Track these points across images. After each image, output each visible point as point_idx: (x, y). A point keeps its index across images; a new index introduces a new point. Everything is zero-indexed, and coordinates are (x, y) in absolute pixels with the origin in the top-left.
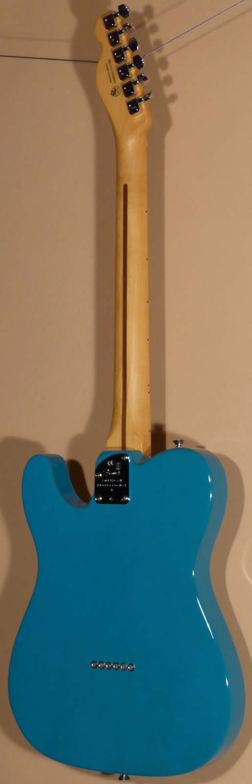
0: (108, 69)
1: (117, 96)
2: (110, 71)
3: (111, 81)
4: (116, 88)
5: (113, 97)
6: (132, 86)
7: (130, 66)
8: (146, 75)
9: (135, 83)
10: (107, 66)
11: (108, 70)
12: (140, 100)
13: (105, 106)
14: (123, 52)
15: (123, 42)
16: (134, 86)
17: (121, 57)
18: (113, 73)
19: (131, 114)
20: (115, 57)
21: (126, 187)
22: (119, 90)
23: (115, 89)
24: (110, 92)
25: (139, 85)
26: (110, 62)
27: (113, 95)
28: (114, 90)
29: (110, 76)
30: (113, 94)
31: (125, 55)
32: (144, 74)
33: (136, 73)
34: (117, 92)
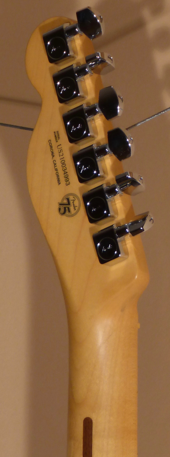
0: (52, 153)
1: (73, 216)
2: (57, 158)
3: (59, 180)
4: (71, 198)
5: (64, 217)
6: (105, 198)
7: (102, 152)
8: (136, 177)
9: (112, 191)
10: (51, 147)
11: (53, 156)
12: (122, 232)
13: (45, 237)
14: (85, 118)
15: (86, 93)
16: (110, 199)
17: (82, 130)
18: (63, 164)
19: (102, 262)
20: (68, 129)
21: (88, 424)
22: (76, 203)
23: (68, 200)
24: (57, 206)
25: (121, 196)
26: (57, 136)
27: (64, 213)
28: (65, 201)
29: (56, 170)
30: (62, 210)
31: (90, 125)
32: (131, 174)
33: (114, 168)
34: (72, 208)
